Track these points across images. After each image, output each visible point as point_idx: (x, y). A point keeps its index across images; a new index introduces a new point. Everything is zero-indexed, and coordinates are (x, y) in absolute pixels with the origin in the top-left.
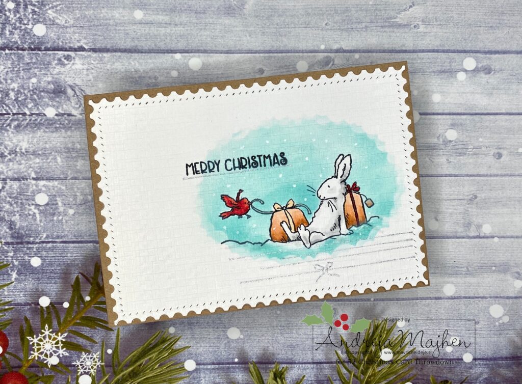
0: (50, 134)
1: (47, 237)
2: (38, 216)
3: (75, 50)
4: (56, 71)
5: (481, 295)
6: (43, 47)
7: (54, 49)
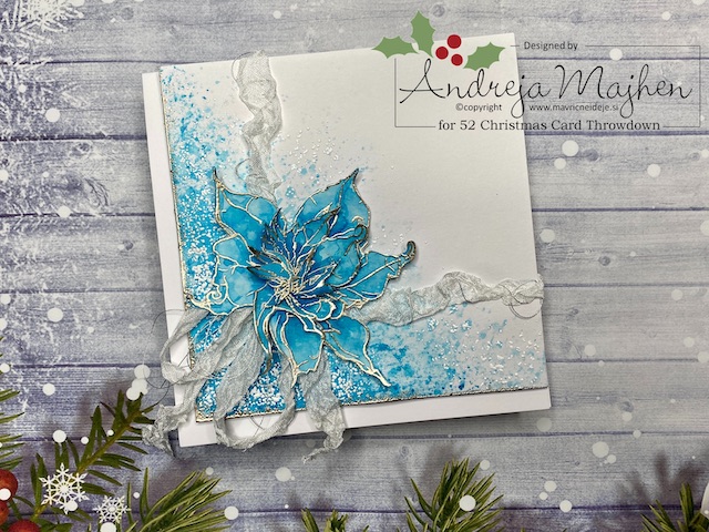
0: (64, 238)
1: (63, 360)
2: (51, 334)
3: (93, 137)
4: (71, 162)
5: (583, 431)
6: (56, 136)
7: (69, 138)
